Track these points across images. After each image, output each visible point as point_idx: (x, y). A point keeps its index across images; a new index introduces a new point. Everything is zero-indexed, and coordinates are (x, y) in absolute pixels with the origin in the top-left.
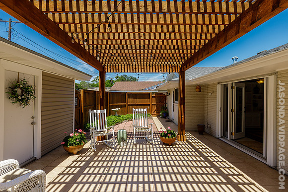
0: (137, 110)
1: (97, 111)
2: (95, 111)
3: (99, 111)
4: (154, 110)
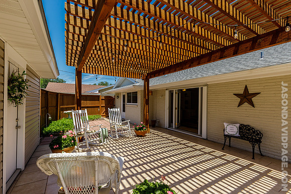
1: (79, 112)
4: (103, 112)
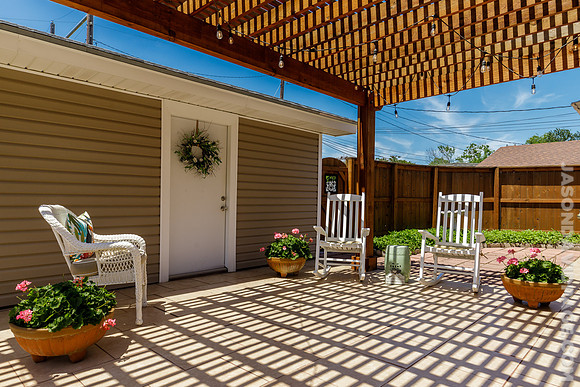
0: (451, 197)
1: (343, 197)
2: (340, 196)
3: (348, 197)
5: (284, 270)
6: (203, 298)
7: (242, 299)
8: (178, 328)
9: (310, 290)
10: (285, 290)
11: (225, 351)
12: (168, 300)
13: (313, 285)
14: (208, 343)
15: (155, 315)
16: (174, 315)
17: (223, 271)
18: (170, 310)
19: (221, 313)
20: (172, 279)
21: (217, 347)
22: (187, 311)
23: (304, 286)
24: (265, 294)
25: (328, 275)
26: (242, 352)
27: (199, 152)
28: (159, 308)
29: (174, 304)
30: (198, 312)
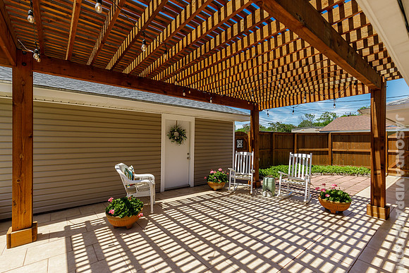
0: (296, 155)
1: (243, 153)
2: (241, 153)
3: (245, 153)
5: (215, 188)
6: (178, 201)
7: (195, 202)
8: (167, 216)
9: (225, 198)
10: (215, 198)
11: (185, 228)
12: (164, 201)
13: (228, 196)
14: (179, 223)
15: (158, 209)
16: (166, 209)
17: (188, 187)
18: (165, 207)
19: (186, 209)
20: (166, 190)
21: (182, 226)
22: (171, 207)
23: (224, 196)
24: (205, 200)
25: (236, 190)
26: (192, 229)
27: (177, 134)
28: (159, 205)
29: (166, 204)
30: (176, 208)
